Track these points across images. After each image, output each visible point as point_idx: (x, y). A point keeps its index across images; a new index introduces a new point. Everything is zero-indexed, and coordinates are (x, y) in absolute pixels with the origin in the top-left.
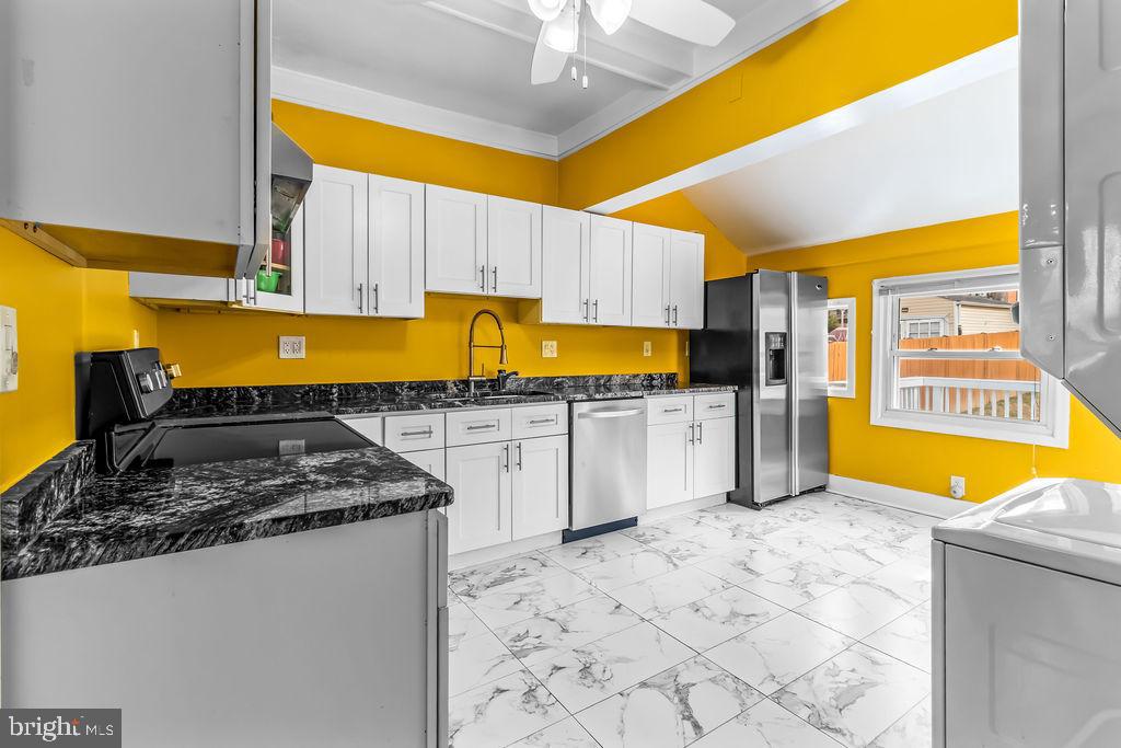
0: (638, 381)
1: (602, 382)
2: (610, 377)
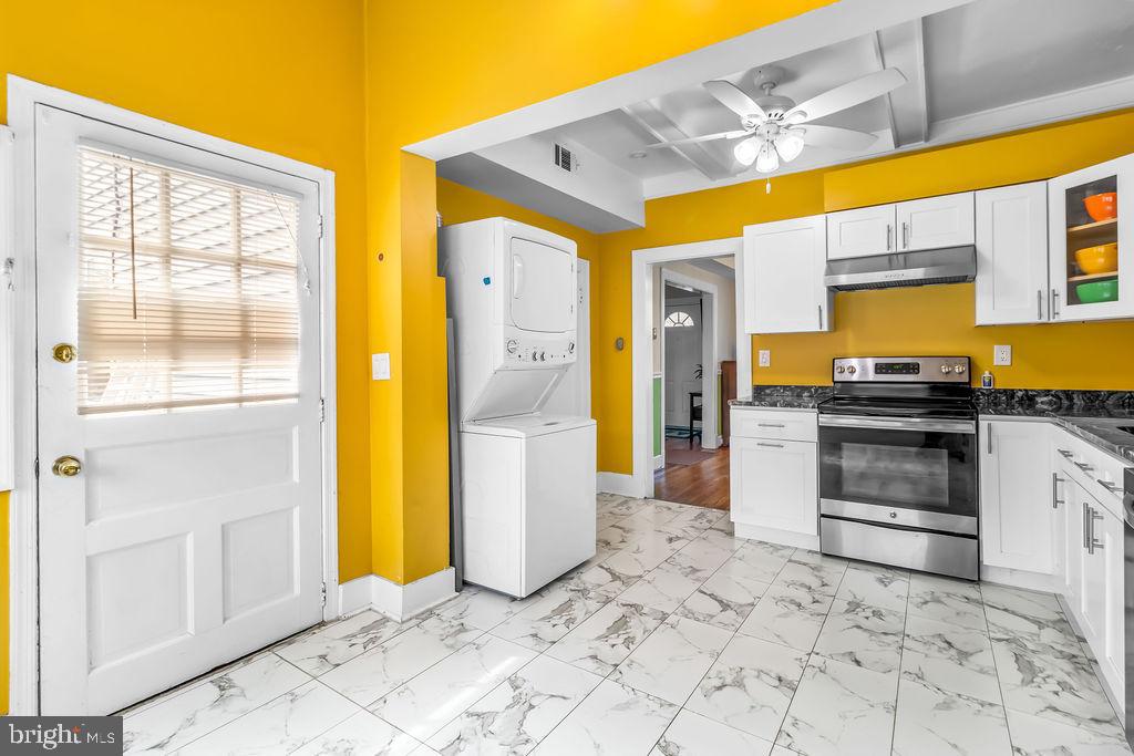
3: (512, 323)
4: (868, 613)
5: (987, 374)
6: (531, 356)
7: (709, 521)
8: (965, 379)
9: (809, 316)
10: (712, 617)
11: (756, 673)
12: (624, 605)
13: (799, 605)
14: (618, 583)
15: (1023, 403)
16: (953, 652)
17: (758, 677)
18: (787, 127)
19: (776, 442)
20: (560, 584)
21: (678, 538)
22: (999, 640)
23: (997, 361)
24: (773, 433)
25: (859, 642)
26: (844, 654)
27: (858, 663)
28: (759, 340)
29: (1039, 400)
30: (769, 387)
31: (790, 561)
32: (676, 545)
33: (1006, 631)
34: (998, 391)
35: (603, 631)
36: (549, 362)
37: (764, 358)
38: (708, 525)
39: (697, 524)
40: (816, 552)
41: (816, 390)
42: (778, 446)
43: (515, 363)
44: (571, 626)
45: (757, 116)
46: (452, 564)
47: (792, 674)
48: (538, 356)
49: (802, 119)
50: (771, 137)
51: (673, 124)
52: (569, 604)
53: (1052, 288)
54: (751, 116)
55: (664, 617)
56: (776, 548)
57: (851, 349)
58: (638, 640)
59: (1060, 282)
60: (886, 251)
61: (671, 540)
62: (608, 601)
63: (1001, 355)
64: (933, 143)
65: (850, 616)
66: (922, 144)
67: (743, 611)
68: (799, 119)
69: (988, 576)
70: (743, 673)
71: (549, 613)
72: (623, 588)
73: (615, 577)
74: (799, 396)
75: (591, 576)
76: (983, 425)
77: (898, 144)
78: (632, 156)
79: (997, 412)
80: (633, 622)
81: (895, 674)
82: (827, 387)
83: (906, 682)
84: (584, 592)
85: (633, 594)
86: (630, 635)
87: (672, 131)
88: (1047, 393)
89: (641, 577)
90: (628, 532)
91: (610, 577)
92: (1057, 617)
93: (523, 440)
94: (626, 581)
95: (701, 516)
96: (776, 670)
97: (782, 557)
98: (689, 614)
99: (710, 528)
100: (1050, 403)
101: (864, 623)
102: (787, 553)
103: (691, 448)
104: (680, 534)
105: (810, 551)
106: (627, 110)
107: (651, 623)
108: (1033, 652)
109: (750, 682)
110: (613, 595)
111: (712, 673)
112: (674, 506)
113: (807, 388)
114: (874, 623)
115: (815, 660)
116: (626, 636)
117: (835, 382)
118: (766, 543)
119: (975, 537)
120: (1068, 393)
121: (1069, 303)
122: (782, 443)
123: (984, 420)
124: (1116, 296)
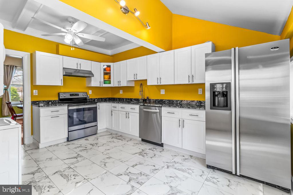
0: (194, 103)
1: (179, 102)
2: (182, 101)
4: (95, 144)
8: (86, 97)
19: (57, 116)
24: (55, 114)
30: (38, 101)
34: (90, 99)
37: (35, 92)
40: (66, 142)
41: (53, 102)
42: (57, 117)
59: (102, 80)
63: (90, 92)
69: (99, 132)
73: (32, 173)
74: (48, 103)
76: (98, 105)
79: (100, 102)
82: (56, 100)
88: (96, 99)
94: (38, 171)
100: (97, 100)
113: (51, 101)
118: (51, 146)
119: (96, 126)
120: (99, 99)
121: (104, 84)
122: (59, 116)
123: (98, 104)
124: (110, 83)
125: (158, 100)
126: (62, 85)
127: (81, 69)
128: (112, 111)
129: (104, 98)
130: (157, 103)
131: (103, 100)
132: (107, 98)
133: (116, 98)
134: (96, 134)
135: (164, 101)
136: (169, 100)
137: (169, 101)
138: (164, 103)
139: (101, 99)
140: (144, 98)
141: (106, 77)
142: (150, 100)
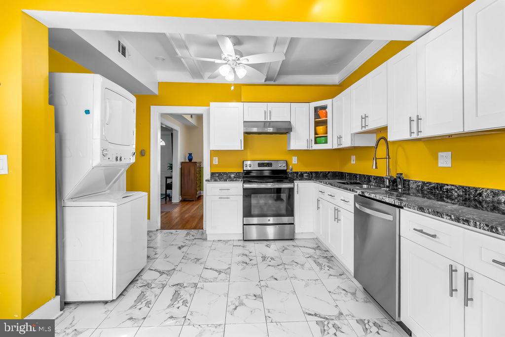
3: (104, 139)
4: (269, 259)
5: (291, 167)
6: (115, 159)
7: (193, 236)
8: (285, 168)
9: (237, 144)
10: (216, 278)
11: (246, 297)
12: (174, 286)
13: (246, 263)
14: (164, 276)
15: (301, 176)
16: (299, 265)
17: (247, 298)
18: (239, 64)
19: (226, 197)
20: (132, 286)
21: (183, 246)
22: (308, 257)
23: (293, 162)
24: (225, 193)
25: (272, 271)
26: (270, 278)
27: (276, 279)
28: (214, 153)
29: (304, 175)
30: (217, 173)
31: (234, 246)
32: (184, 249)
33: (308, 254)
34: (294, 172)
35: (169, 302)
36: (123, 162)
37: (216, 161)
38: (193, 238)
39: (188, 238)
40: (241, 240)
41: (236, 174)
43: (107, 163)
44: (150, 306)
45: (231, 56)
46: (57, 294)
47: (258, 292)
48: (119, 159)
49: (246, 62)
50: (234, 67)
51: (187, 48)
52: (142, 295)
53: (311, 138)
54: (228, 55)
55: (196, 285)
56: (226, 242)
57: (249, 158)
58: (189, 300)
59: (313, 137)
60: (264, 120)
61: (180, 248)
62: (164, 286)
63: (294, 160)
64: (276, 83)
65: (264, 262)
66: (272, 83)
67: (228, 271)
68: (245, 62)
69: (297, 236)
70: (241, 298)
71: (133, 303)
72: (169, 277)
73: (162, 273)
74: (230, 176)
75: (147, 276)
76: (296, 184)
77: (265, 81)
78: (157, 58)
79: (299, 180)
80: (182, 292)
81: (288, 279)
82: (240, 172)
83: (293, 281)
84: (148, 285)
85: (176, 278)
86: (184, 299)
87: (185, 52)
88: (306, 172)
89: (174, 269)
90: (156, 248)
91: (158, 274)
92: (316, 246)
93: (116, 208)
94: (169, 273)
95: (188, 234)
96: (252, 293)
97: (230, 245)
98: (206, 280)
99: (195, 239)
100: (307, 176)
101: (270, 264)
102: (230, 242)
103: (166, 203)
104: (183, 244)
105: (239, 240)
106: (168, 35)
107: (192, 290)
108: (318, 258)
109: (245, 301)
110: (165, 282)
111: (229, 304)
112: (173, 231)
113: (233, 173)
114: (273, 262)
115: (263, 283)
116: (182, 301)
117: (244, 170)
118: (221, 240)
119: (293, 224)
120: (311, 173)
121: (315, 144)
122: (228, 197)
123: (296, 182)
124: (326, 142)
125: (430, 183)
126: (243, 149)
127: (272, 120)
128: (318, 201)
129: (321, 172)
130: (426, 192)
131: (321, 175)
132: (329, 172)
133: (345, 173)
134: (292, 239)
135: (447, 190)
136: (463, 187)
137: (466, 190)
138: (448, 197)
139: (317, 173)
140: (391, 177)
141: (322, 130)
142: (406, 183)
